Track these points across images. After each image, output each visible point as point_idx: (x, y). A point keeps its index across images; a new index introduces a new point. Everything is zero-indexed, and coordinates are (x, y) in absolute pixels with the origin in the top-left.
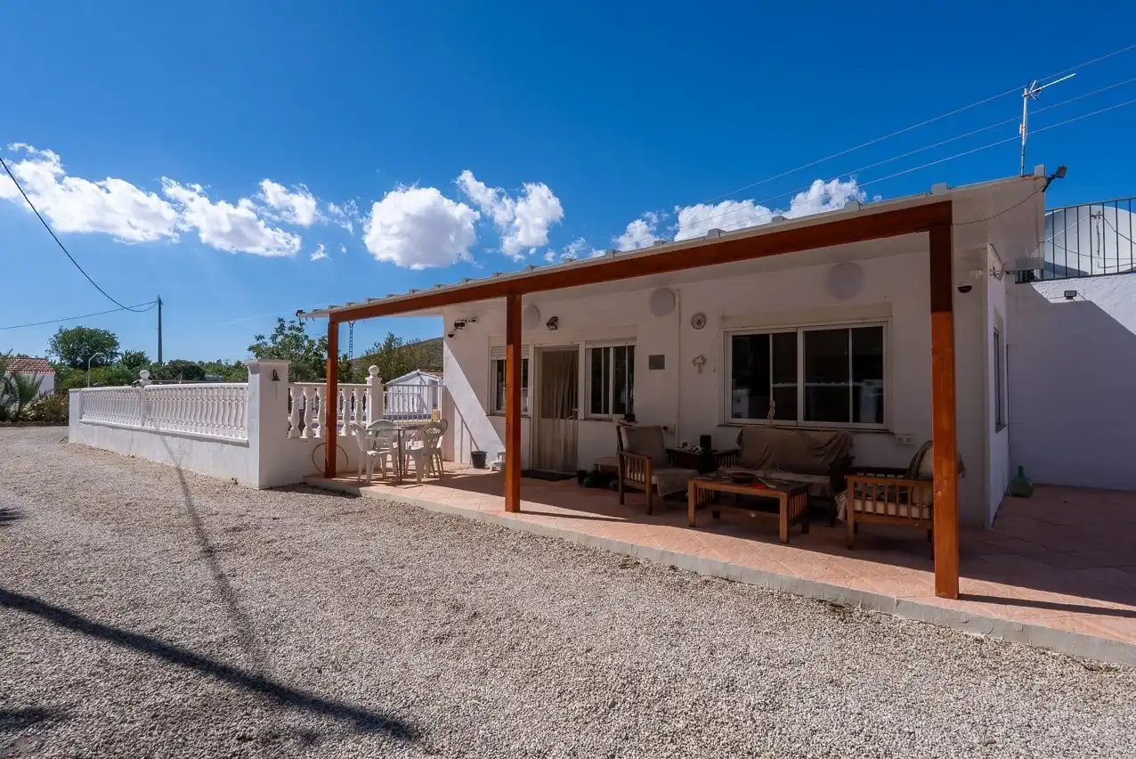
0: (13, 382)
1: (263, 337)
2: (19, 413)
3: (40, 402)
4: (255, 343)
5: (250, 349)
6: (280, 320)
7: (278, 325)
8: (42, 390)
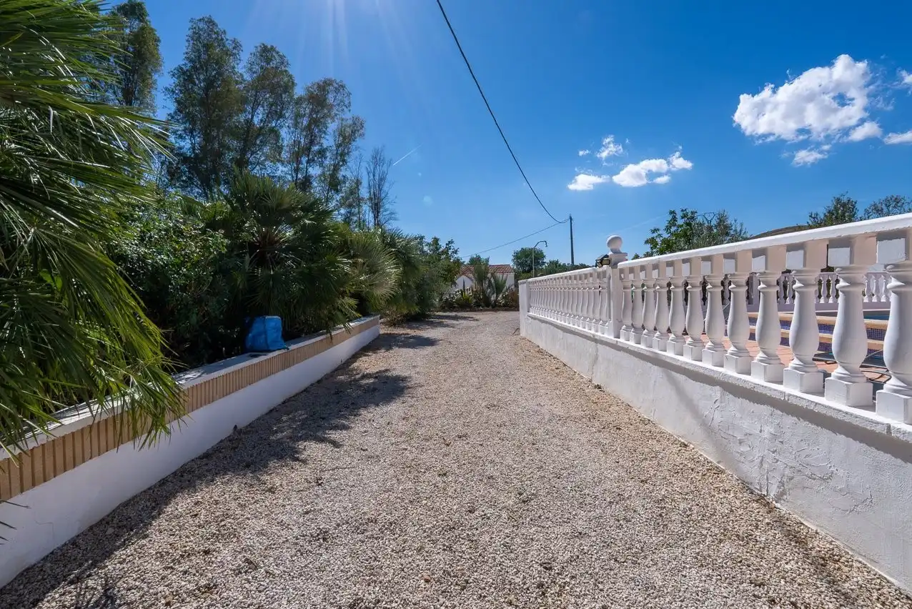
0: (492, 281)
1: (658, 230)
2: (496, 301)
3: (507, 293)
4: (650, 236)
5: (647, 242)
6: (672, 213)
7: (670, 218)
8: (507, 285)
